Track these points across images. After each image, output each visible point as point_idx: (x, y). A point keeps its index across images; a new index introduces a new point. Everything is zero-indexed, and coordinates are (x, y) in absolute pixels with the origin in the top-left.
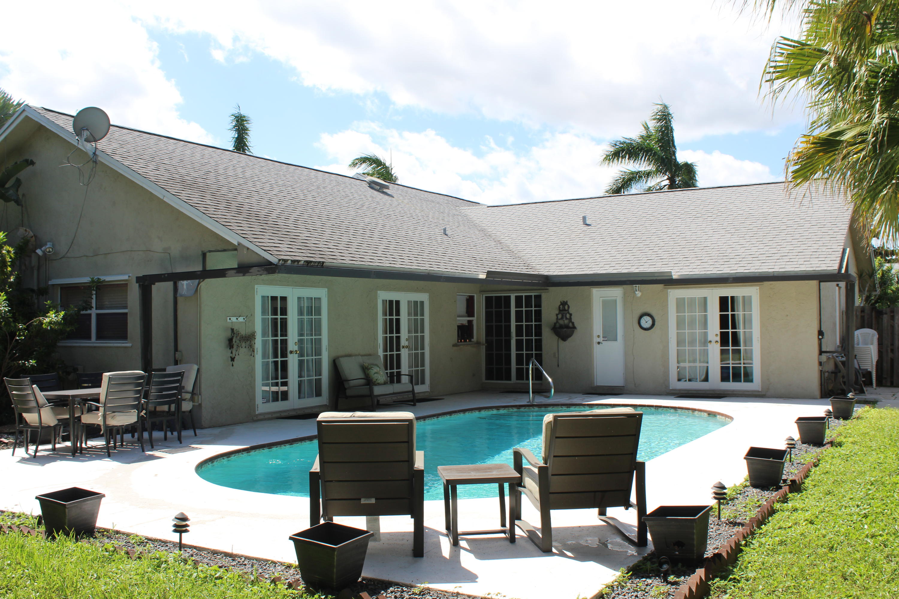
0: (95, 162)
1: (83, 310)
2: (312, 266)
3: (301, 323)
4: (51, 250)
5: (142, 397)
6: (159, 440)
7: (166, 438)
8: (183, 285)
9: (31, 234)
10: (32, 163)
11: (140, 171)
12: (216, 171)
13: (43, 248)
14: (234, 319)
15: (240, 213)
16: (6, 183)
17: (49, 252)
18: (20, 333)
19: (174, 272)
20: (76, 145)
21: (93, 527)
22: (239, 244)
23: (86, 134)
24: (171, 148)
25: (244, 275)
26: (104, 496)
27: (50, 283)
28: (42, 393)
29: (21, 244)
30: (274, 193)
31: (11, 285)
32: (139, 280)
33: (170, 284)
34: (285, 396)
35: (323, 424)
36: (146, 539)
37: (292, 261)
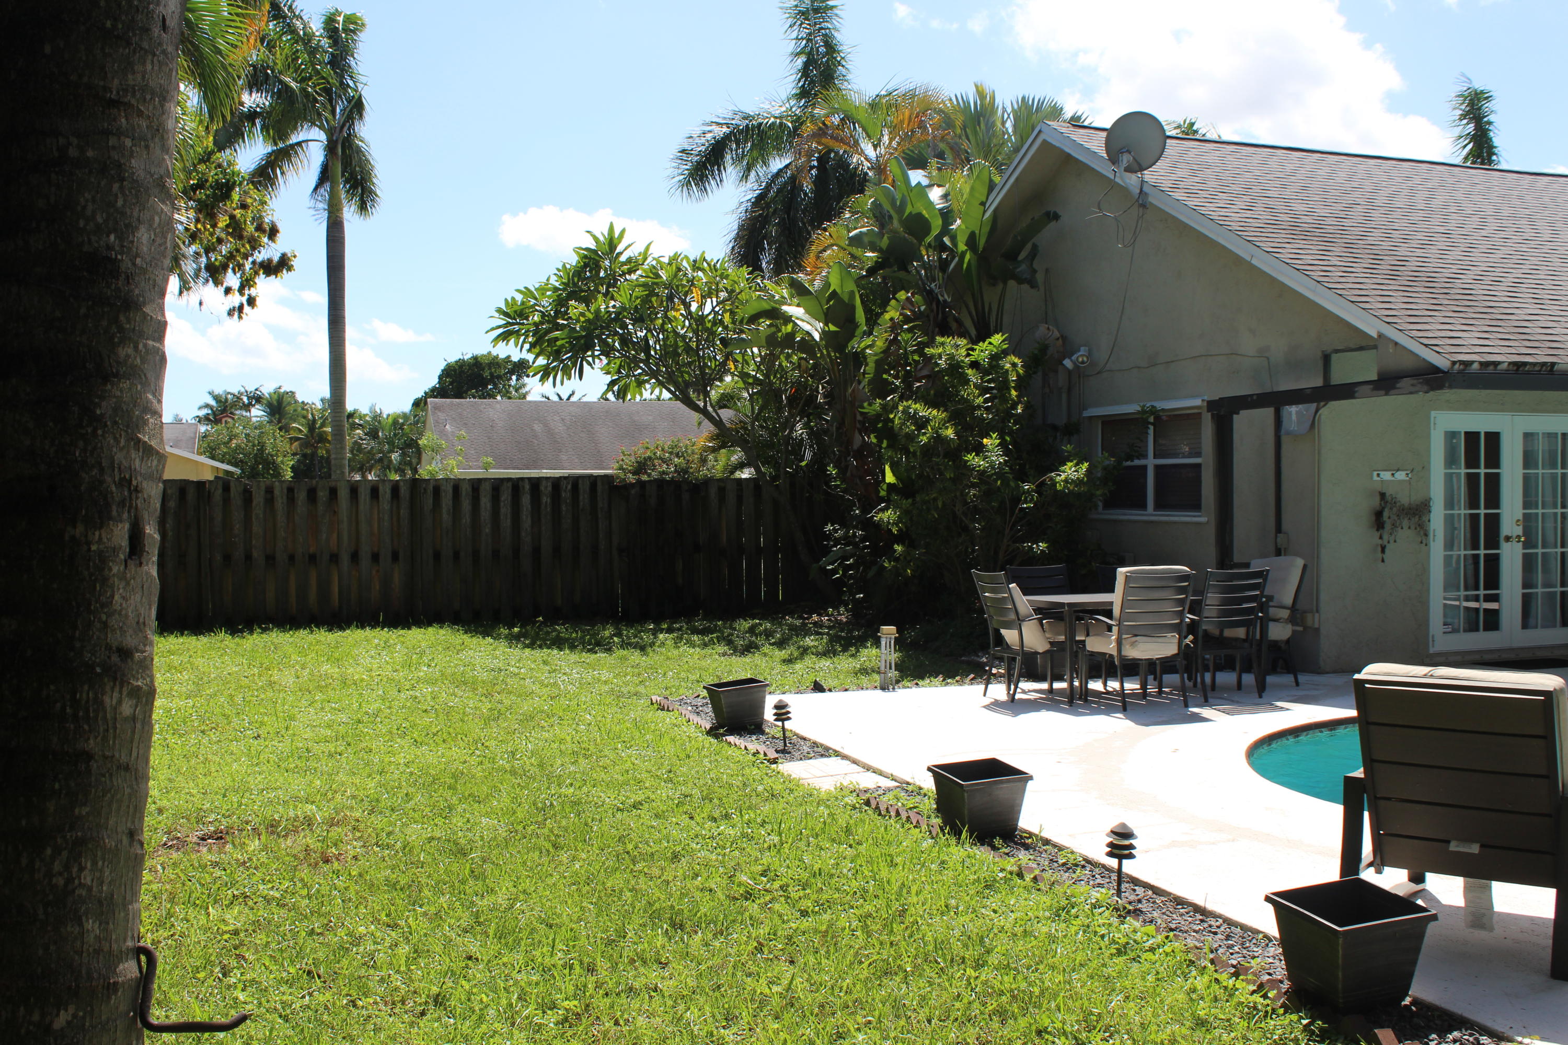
0: (1144, 206)
1: (1127, 461)
2: (1528, 373)
3: (1528, 483)
4: (1085, 359)
5: (1186, 610)
6: (1226, 688)
7: (1239, 686)
8: (1290, 413)
9: (1057, 334)
10: (1056, 217)
11: (1214, 216)
12: (1370, 201)
13: (1074, 358)
14: (1386, 476)
15: (1393, 277)
16: (1019, 254)
17: (1083, 362)
18: (1026, 498)
19: (1275, 390)
20: (1112, 177)
21: (1015, 828)
22: (1380, 335)
23: (1126, 159)
24: (1289, 167)
25: (1386, 394)
26: (1031, 778)
27: (1086, 414)
28: (1025, 598)
29: (1036, 352)
30: (1484, 233)
31: (1018, 419)
32: (1212, 405)
33: (1269, 412)
34: (1492, 621)
35: (1367, 686)
36: (1084, 860)
37: (1481, 363)
